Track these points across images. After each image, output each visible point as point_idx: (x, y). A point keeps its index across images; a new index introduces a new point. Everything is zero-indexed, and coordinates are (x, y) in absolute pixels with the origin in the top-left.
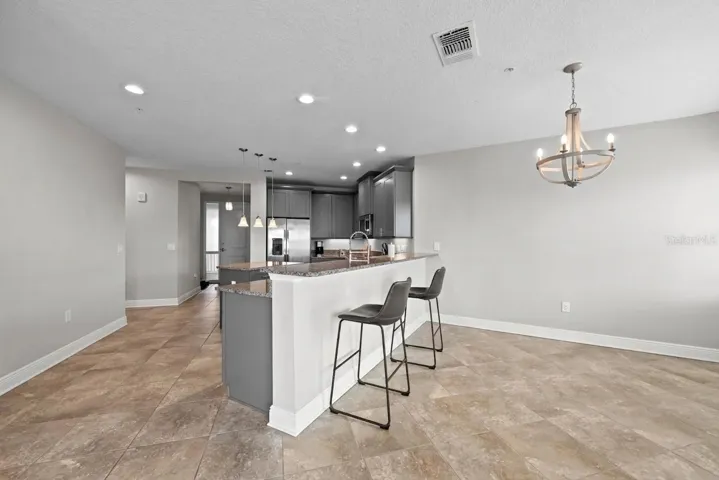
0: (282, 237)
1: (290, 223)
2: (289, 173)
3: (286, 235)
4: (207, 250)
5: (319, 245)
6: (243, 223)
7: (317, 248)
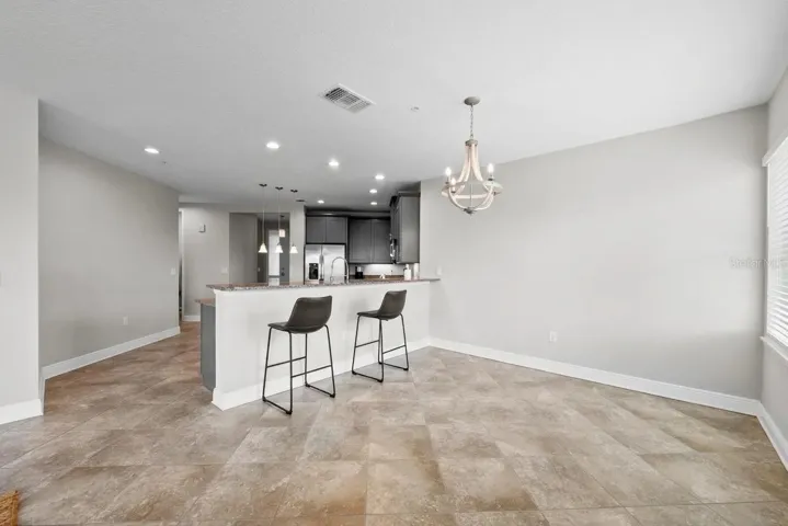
0: (318, 262)
1: (325, 249)
2: (321, 202)
3: (322, 259)
4: (270, 274)
5: (359, 270)
6: (263, 249)
7: (357, 273)
